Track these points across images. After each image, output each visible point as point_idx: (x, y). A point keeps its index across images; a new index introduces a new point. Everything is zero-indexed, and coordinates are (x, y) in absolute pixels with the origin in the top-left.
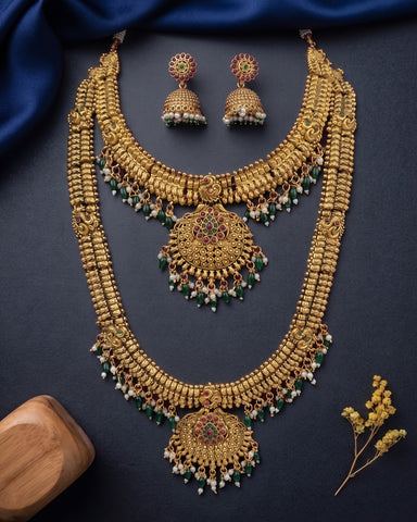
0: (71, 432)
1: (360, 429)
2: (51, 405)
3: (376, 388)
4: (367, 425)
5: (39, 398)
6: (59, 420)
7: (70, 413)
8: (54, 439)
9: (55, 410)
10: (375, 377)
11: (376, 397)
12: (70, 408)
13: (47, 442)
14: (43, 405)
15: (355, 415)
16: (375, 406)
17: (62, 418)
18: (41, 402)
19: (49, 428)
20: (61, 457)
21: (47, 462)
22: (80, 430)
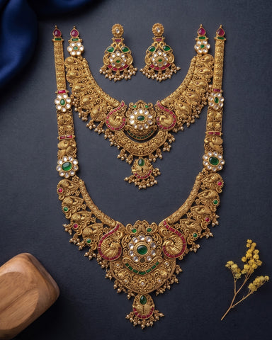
0: (44, 278)
1: (238, 276)
2: (30, 259)
3: (249, 248)
4: (243, 272)
5: (22, 255)
6: (36, 270)
7: (43, 265)
8: (32, 282)
9: (33, 263)
10: (248, 241)
11: (248, 254)
12: (43, 262)
13: (27, 285)
14: (24, 259)
15: (235, 266)
16: (248, 260)
17: (38, 270)
18: (23, 257)
19: (29, 275)
20: (37, 294)
21: (27, 298)
22: (50, 277)
